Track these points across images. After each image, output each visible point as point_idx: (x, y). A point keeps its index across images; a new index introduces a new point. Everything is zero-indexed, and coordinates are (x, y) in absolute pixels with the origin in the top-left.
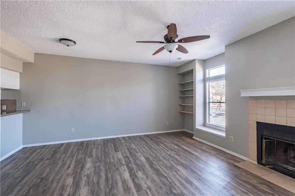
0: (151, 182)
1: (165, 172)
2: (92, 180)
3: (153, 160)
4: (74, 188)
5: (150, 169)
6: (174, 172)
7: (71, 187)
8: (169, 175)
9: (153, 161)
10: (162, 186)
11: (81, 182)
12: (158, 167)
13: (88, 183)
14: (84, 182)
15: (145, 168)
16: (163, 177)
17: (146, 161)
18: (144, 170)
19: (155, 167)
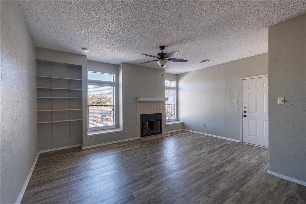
2: (208, 188)
4: (228, 194)
7: (231, 197)
11: (219, 193)
13: (214, 188)
14: (217, 192)
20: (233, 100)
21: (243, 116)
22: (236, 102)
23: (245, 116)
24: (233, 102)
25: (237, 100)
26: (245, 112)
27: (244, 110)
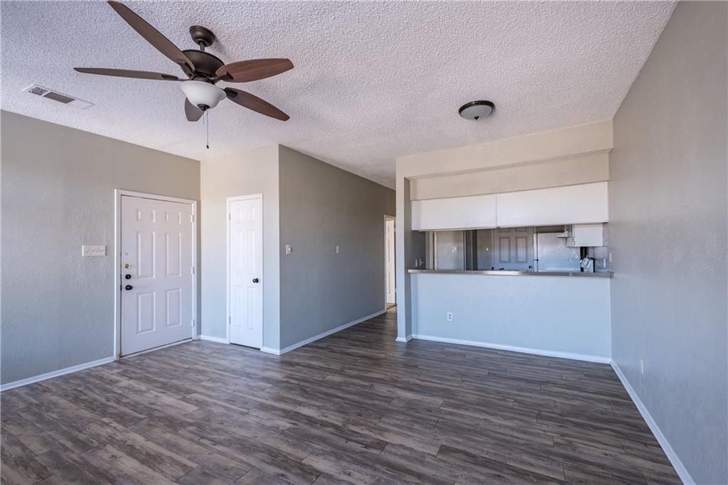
0: (247, 423)
1: (222, 454)
3: (282, 475)
5: (269, 444)
6: (194, 465)
8: (209, 452)
9: (282, 472)
10: (220, 426)
12: (251, 460)
15: (286, 438)
16: (224, 440)
17: (304, 462)
18: (281, 434)
19: (260, 455)
20: (93, 247)
21: (124, 287)
22: (103, 253)
23: (129, 288)
24: (95, 254)
25: (106, 247)
26: (128, 277)
27: (124, 273)
